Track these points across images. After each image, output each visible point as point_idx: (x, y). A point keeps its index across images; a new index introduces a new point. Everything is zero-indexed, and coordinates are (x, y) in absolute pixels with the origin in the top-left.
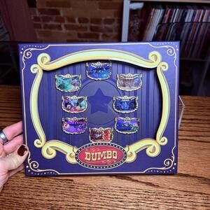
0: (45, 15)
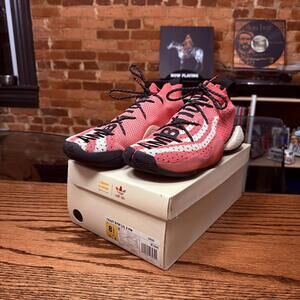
0: (49, 116)
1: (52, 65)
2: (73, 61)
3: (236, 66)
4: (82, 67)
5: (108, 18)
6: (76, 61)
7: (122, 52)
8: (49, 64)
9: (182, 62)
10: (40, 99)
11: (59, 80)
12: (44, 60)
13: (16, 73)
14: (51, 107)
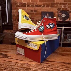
5: (29, 10)
7: (32, 17)
8: (15, 20)
12: (15, 19)
13: (8, 22)
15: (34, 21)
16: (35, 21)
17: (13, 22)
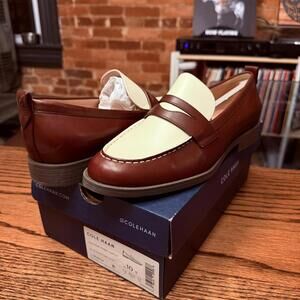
0: (73, 78)
1: (76, 21)
2: (98, 17)
3: (281, 23)
4: (108, 23)
6: (102, 16)
7: (151, 6)
8: (73, 20)
9: (219, 17)
10: (64, 59)
11: (84, 38)
12: (68, 17)
13: (39, 31)
14: (76, 68)
15: (160, 23)
16: (164, 24)
17: (61, 31)
